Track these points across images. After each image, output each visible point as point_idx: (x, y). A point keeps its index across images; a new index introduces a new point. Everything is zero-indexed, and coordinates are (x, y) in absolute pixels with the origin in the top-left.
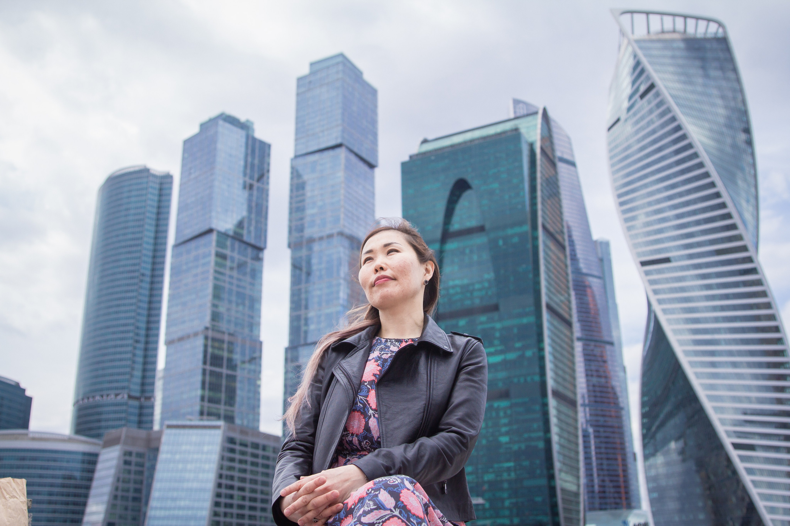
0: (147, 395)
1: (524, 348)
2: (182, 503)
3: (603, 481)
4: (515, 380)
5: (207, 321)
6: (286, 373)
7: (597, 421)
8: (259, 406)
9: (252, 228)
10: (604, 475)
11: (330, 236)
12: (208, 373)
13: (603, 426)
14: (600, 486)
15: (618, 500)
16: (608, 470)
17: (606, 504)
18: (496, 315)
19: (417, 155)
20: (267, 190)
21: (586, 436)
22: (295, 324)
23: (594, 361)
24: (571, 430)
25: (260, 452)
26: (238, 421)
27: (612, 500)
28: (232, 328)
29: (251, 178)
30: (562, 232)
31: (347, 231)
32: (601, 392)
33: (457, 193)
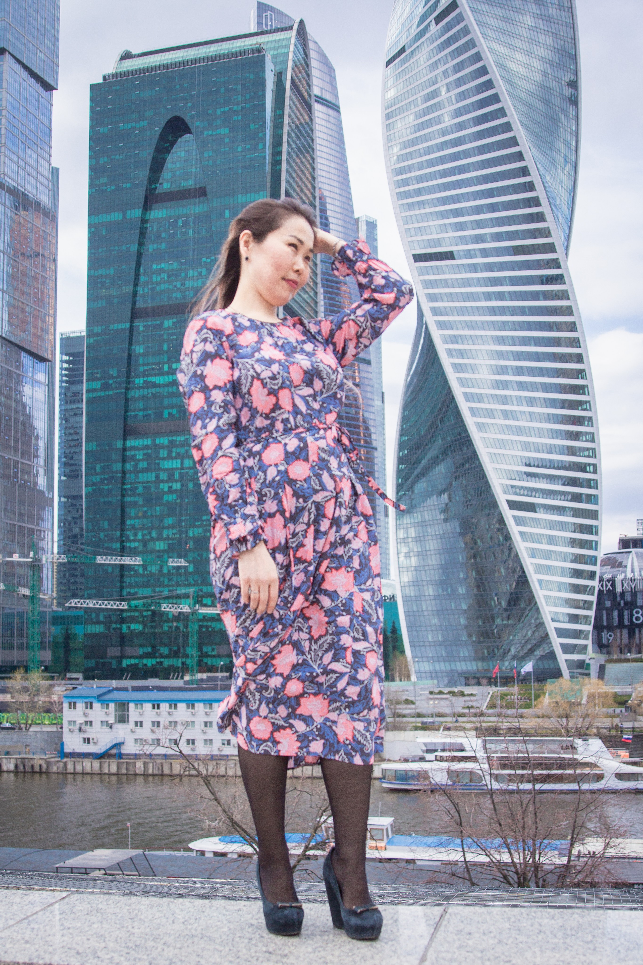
19: (115, 75)
30: (312, 204)
31: (10, 183)
33: (170, 138)
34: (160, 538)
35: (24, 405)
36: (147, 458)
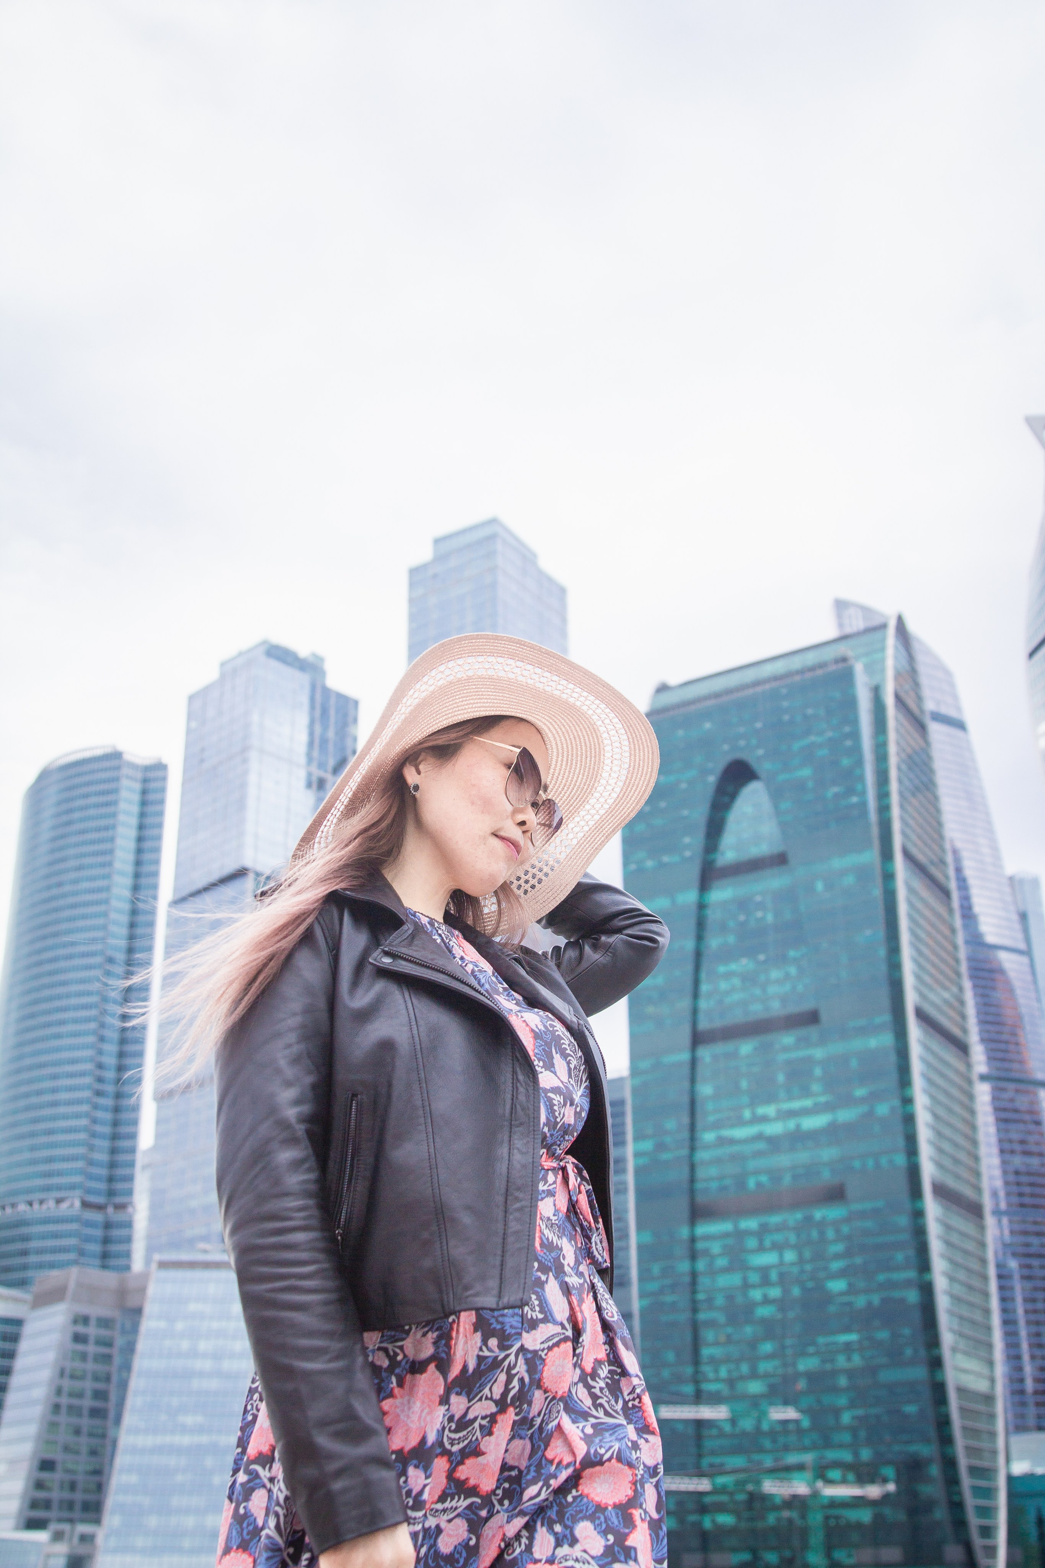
0: (118, 1200)
1: (874, 1097)
2: (189, 1420)
3: (1042, 1369)
4: (857, 1164)
7: (1027, 1245)
10: (1043, 1358)
13: (1039, 1256)
14: (1036, 1380)
18: (812, 1032)
21: (1004, 1276)
23: (1016, 1121)
24: (975, 1266)
29: (321, 765)
30: (943, 862)
32: (1032, 1185)
33: (730, 789)
34: (754, 1375)
36: (728, 1251)
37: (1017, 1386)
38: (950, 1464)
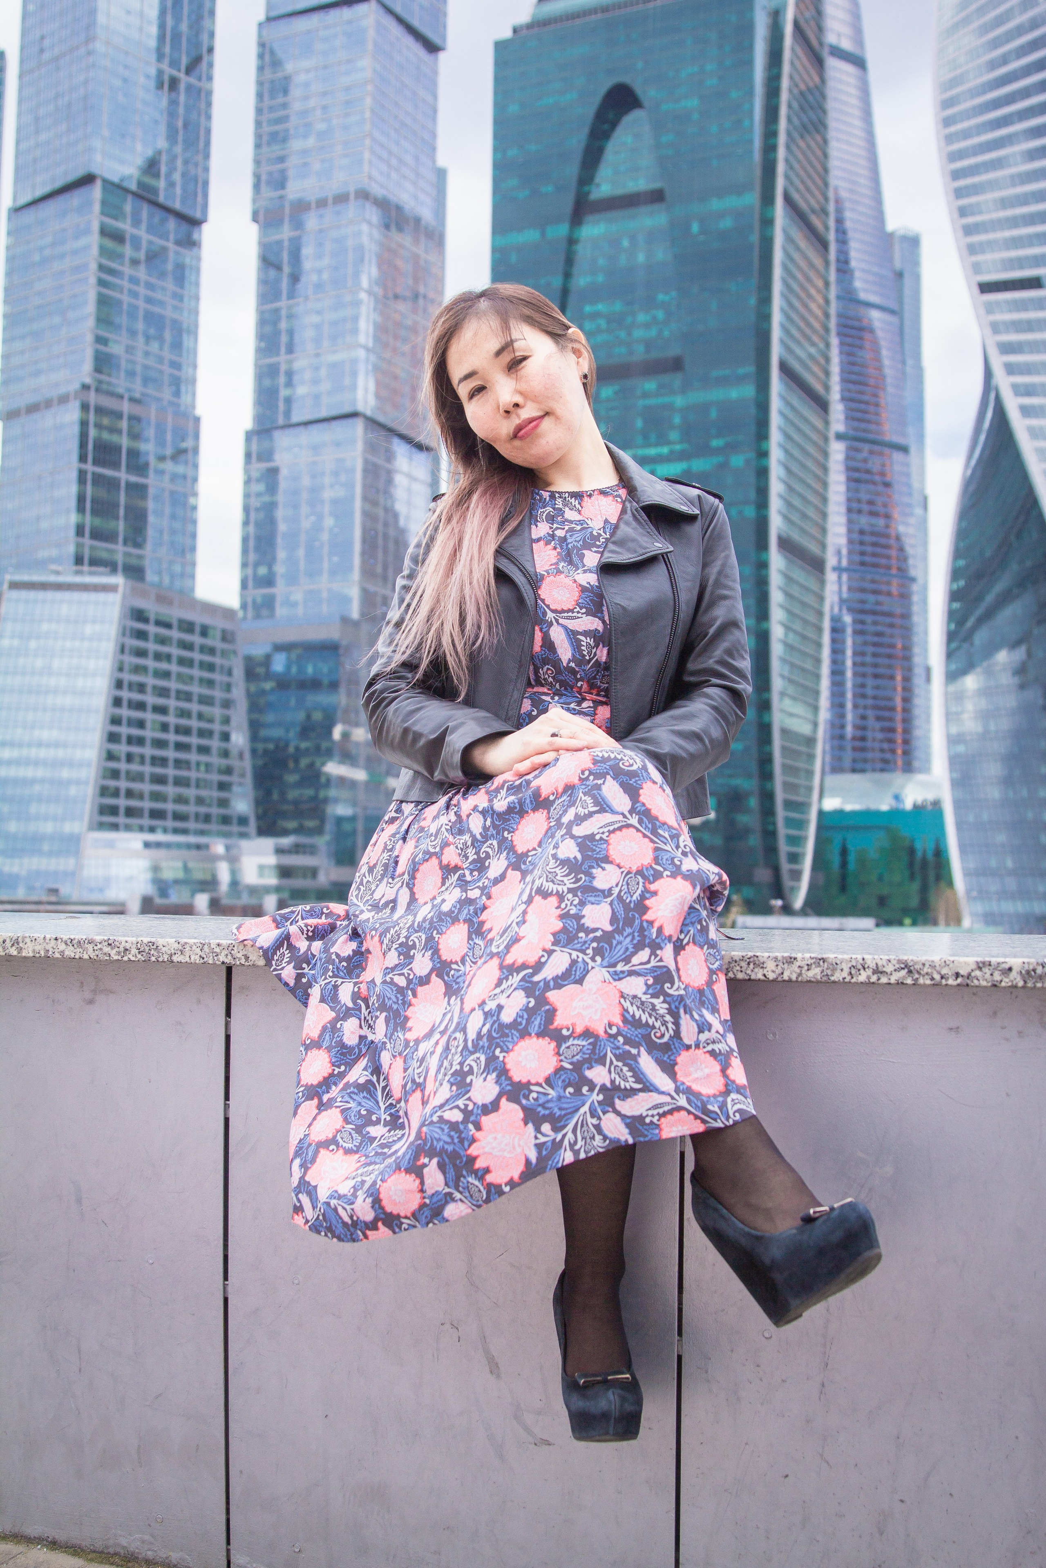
1: (731, 448)
2: (45, 735)
3: (863, 718)
5: (86, 372)
6: (248, 482)
7: (863, 602)
8: (193, 549)
9: (177, 177)
10: (865, 707)
11: (341, 199)
12: (89, 477)
13: (874, 613)
14: (856, 727)
15: (888, 756)
16: (875, 698)
17: (865, 761)
18: (676, 380)
19: (530, 26)
20: (209, 93)
21: (837, 630)
22: (267, 382)
23: (867, 482)
24: (811, 617)
25: (196, 639)
26: (151, 576)
27: (878, 755)
28: (138, 389)
29: (174, 64)
30: (825, 212)
31: (377, 191)
32: (874, 544)
33: (611, 116)
35: (396, 516)
37: (838, 732)
38: (767, 797)
